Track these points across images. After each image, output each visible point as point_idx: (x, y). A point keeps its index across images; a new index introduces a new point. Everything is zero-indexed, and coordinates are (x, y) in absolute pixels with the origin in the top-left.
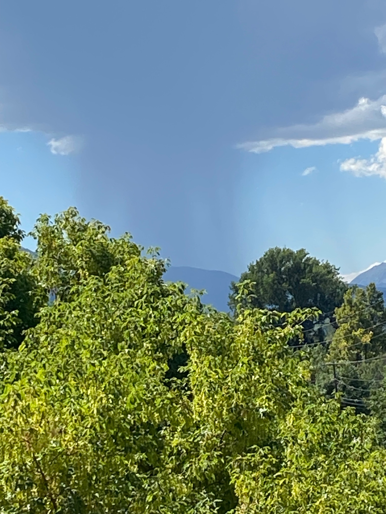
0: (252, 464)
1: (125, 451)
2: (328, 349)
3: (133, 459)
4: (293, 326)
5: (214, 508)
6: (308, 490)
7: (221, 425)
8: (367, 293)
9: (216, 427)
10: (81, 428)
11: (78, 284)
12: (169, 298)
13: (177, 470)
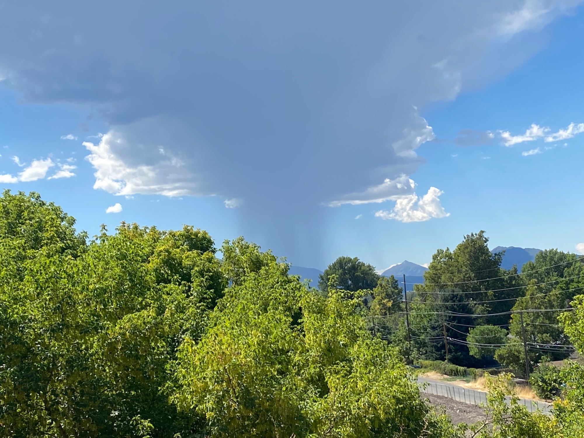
0: (337, 371)
1: (271, 364)
2: (369, 309)
3: (275, 368)
4: (358, 299)
5: (317, 394)
6: (366, 385)
7: (320, 350)
8: (389, 280)
9: (317, 351)
10: (248, 352)
11: (244, 275)
12: (292, 284)
13: (298, 374)
